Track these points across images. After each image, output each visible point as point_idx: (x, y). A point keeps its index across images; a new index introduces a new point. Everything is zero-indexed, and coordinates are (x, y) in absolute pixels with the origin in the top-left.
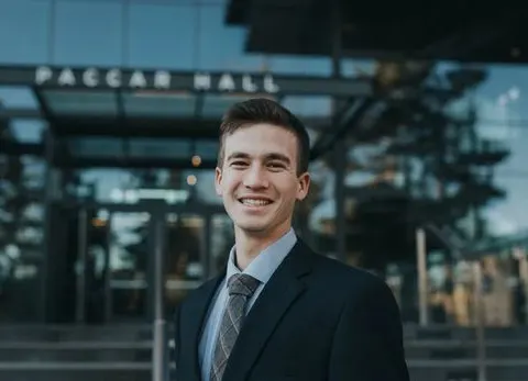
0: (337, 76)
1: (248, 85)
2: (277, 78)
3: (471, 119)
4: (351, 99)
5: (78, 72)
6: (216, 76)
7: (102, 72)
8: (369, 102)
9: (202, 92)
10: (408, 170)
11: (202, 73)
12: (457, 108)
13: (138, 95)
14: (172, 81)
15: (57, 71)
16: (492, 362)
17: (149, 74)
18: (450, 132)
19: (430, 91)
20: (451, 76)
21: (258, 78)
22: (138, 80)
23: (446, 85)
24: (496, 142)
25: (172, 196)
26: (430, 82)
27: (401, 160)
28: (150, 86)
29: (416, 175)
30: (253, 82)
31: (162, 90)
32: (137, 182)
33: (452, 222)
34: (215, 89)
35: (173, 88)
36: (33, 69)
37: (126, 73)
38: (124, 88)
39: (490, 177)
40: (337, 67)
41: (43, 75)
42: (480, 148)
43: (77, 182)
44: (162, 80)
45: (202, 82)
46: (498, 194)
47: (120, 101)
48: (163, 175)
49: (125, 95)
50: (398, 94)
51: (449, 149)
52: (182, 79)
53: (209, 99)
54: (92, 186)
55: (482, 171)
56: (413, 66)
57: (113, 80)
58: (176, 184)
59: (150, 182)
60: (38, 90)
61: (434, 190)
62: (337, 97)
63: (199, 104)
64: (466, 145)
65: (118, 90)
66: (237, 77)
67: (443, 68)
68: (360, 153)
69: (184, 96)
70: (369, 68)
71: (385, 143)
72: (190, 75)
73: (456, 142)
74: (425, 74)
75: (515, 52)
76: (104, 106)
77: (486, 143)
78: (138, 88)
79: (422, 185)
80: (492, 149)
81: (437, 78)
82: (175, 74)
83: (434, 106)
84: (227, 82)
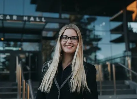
0: (60, 18)
1: (38, 20)
2: (45, 18)
6: (29, 17)
9: (25, 21)
11: (26, 16)
12: (89, 27)
13: (8, 21)
14: (17, 18)
17: (11, 16)
19: (83, 23)
20: (88, 19)
21: (40, 18)
22: (8, 17)
23: (87, 21)
25: (14, 49)
26: (82, 21)
28: (11, 19)
31: (15, 20)
32: (5, 45)
34: (29, 21)
35: (18, 20)
37: (5, 16)
38: (4, 19)
39: (97, 44)
40: (60, 16)
44: (15, 18)
45: (25, 18)
46: (99, 49)
47: (3, 23)
48: (12, 43)
51: (87, 37)
52: (20, 18)
53: (27, 23)
55: (94, 43)
56: (79, 16)
57: (1, 17)
58: (15, 46)
59: (9, 45)
63: (25, 24)
65: (2, 20)
66: (35, 18)
67: (86, 17)
69: (21, 22)
70: (68, 16)
72: (23, 17)
73: (89, 36)
74: (81, 18)
75: (104, 13)
77: (97, 36)
78: (8, 20)
80: (99, 37)
81: (84, 20)
82: (18, 16)
83: (84, 27)
84: (32, 19)
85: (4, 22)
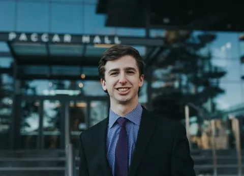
0: (148, 37)
1: (107, 40)
2: (120, 38)
3: (209, 57)
4: (155, 47)
5: (29, 35)
6: (92, 37)
7: (40, 35)
8: (162, 49)
9: (86, 44)
10: (180, 80)
11: (86, 35)
12: (203, 52)
14: (72, 39)
15: (19, 34)
16: (220, 166)
17: (61, 36)
18: (199, 63)
19: (190, 45)
20: (199, 37)
21: (111, 38)
22: (56, 38)
23: (198, 41)
24: (220, 68)
25: (71, 93)
26: (191, 40)
27: (177, 75)
28: (62, 42)
29: (184, 83)
30: (109, 39)
31: (67, 43)
32: (55, 86)
33: (200, 105)
34: (92, 43)
35: (72, 43)
36: (7, 34)
37: (51, 35)
38: (50, 42)
39: (218, 83)
40: (148, 33)
41: (12, 36)
42: (213, 70)
43: (27, 87)
44: (67, 38)
45: (86, 39)
46: (221, 91)
47: (48, 49)
48: (67, 83)
50: (175, 46)
51: (199, 71)
52: (77, 38)
53: (89, 47)
54: (34, 89)
55: (214, 81)
56: (182, 32)
57: (44, 38)
58: (73, 87)
59: (61, 87)
60: (10, 43)
61: (192, 90)
62: (147, 47)
63: (85, 50)
64: (207, 69)
65: (47, 43)
66: (102, 37)
67: (196, 33)
68: (159, 73)
70: (163, 33)
71: (170, 68)
72: (80, 36)
73: (202, 68)
74: (188, 36)
75: (229, 26)
76: (40, 50)
77: (216, 68)
78: (56, 43)
79: (187, 87)
80: (219, 70)
81: (194, 39)
82: (73, 36)
83: (192, 51)
84: (97, 40)
85: (51, 46)
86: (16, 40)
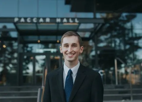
0: (95, 18)
1: (71, 21)
2: (78, 19)
3: (132, 29)
4: (99, 24)
5: (25, 19)
6: (62, 19)
7: (32, 18)
8: (103, 25)
9: (58, 23)
10: (115, 42)
11: (58, 18)
12: (128, 25)
13: (41, 24)
14: (50, 20)
15: (20, 18)
16: (135, 94)
17: (44, 19)
18: (127, 32)
19: (121, 21)
20: (126, 16)
21: (73, 19)
22: (41, 20)
23: (125, 19)
26: (121, 18)
27: (113, 39)
28: (45, 22)
29: (117, 44)
31: (48, 23)
33: (128, 55)
34: (62, 22)
35: (51, 22)
36: (14, 18)
37: (38, 19)
38: (38, 23)
40: (95, 15)
41: (16, 20)
42: (134, 36)
43: (27, 47)
44: (48, 20)
45: (58, 20)
47: (37, 26)
48: (50, 45)
49: (38, 25)
50: (112, 22)
52: (53, 20)
53: (60, 25)
54: (31, 48)
56: (116, 14)
57: (35, 20)
58: (53, 47)
59: (47, 47)
60: (15, 24)
61: (122, 48)
62: (95, 24)
63: (58, 26)
64: (130, 35)
65: (36, 23)
66: (68, 19)
67: (124, 14)
68: (102, 38)
69: (54, 24)
70: (104, 15)
71: (109, 35)
72: (55, 19)
73: (128, 34)
74: (120, 16)
76: (33, 27)
77: (136, 34)
78: (41, 22)
79: (119, 46)
80: (138, 36)
81: (123, 17)
82: (51, 18)
83: (122, 25)
84: (65, 20)
86: (19, 22)
